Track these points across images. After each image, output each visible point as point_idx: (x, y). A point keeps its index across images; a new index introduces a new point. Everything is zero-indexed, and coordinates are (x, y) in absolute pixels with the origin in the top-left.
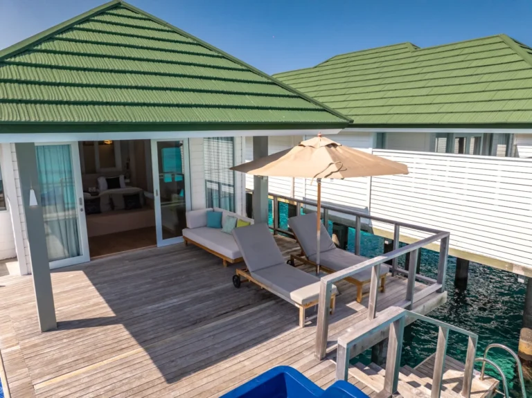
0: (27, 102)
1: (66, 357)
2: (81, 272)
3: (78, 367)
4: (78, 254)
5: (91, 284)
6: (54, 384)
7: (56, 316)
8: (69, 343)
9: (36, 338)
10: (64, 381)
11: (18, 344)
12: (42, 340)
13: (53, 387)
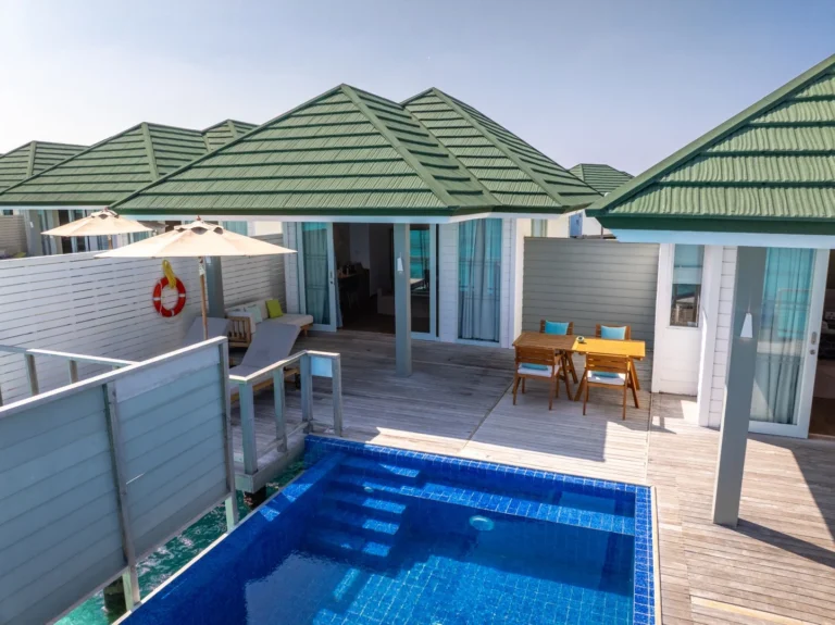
0: (773, 185)
1: (743, 579)
2: (788, 453)
3: (759, 605)
4: (789, 421)
5: (802, 478)
6: (718, 612)
7: (740, 508)
8: (751, 560)
9: (705, 527)
10: (732, 614)
11: (680, 524)
12: (711, 535)
13: (716, 615)
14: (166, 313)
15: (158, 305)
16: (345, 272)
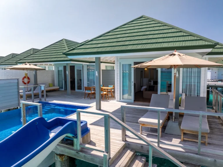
14: (25, 84)
15: (23, 82)
16: (72, 80)
